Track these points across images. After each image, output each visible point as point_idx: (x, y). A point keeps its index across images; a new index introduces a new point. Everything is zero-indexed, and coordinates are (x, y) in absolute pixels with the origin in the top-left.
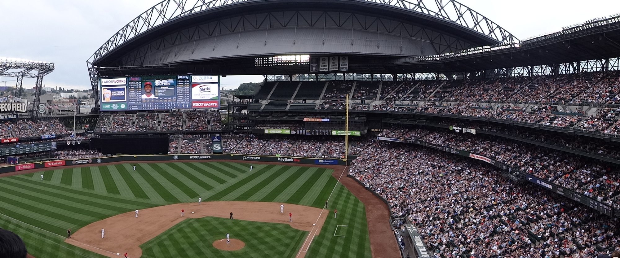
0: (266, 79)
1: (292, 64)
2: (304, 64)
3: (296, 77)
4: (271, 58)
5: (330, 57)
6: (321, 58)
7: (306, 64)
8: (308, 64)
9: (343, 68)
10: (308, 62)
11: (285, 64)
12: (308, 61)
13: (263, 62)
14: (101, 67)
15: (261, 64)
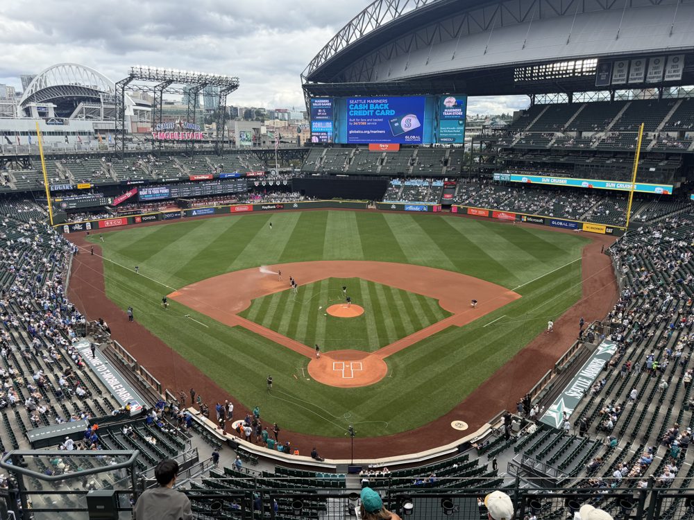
0: (533, 101)
1: (568, 76)
2: (587, 74)
3: (578, 97)
4: (537, 68)
5: (633, 61)
6: (617, 63)
7: (591, 74)
8: (594, 73)
9: (653, 77)
10: (593, 71)
11: (557, 77)
12: (594, 69)
13: (525, 75)
14: (319, 83)
15: (522, 77)
